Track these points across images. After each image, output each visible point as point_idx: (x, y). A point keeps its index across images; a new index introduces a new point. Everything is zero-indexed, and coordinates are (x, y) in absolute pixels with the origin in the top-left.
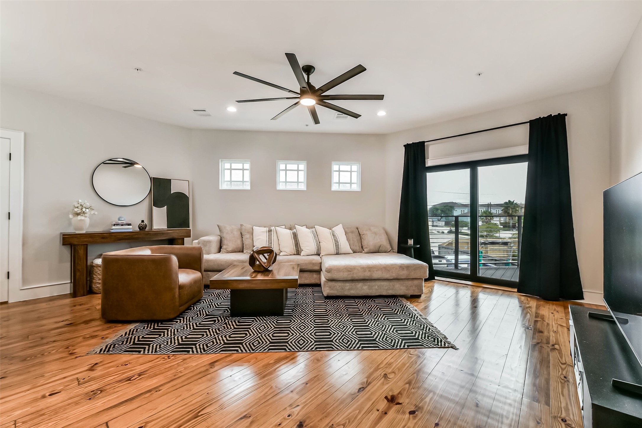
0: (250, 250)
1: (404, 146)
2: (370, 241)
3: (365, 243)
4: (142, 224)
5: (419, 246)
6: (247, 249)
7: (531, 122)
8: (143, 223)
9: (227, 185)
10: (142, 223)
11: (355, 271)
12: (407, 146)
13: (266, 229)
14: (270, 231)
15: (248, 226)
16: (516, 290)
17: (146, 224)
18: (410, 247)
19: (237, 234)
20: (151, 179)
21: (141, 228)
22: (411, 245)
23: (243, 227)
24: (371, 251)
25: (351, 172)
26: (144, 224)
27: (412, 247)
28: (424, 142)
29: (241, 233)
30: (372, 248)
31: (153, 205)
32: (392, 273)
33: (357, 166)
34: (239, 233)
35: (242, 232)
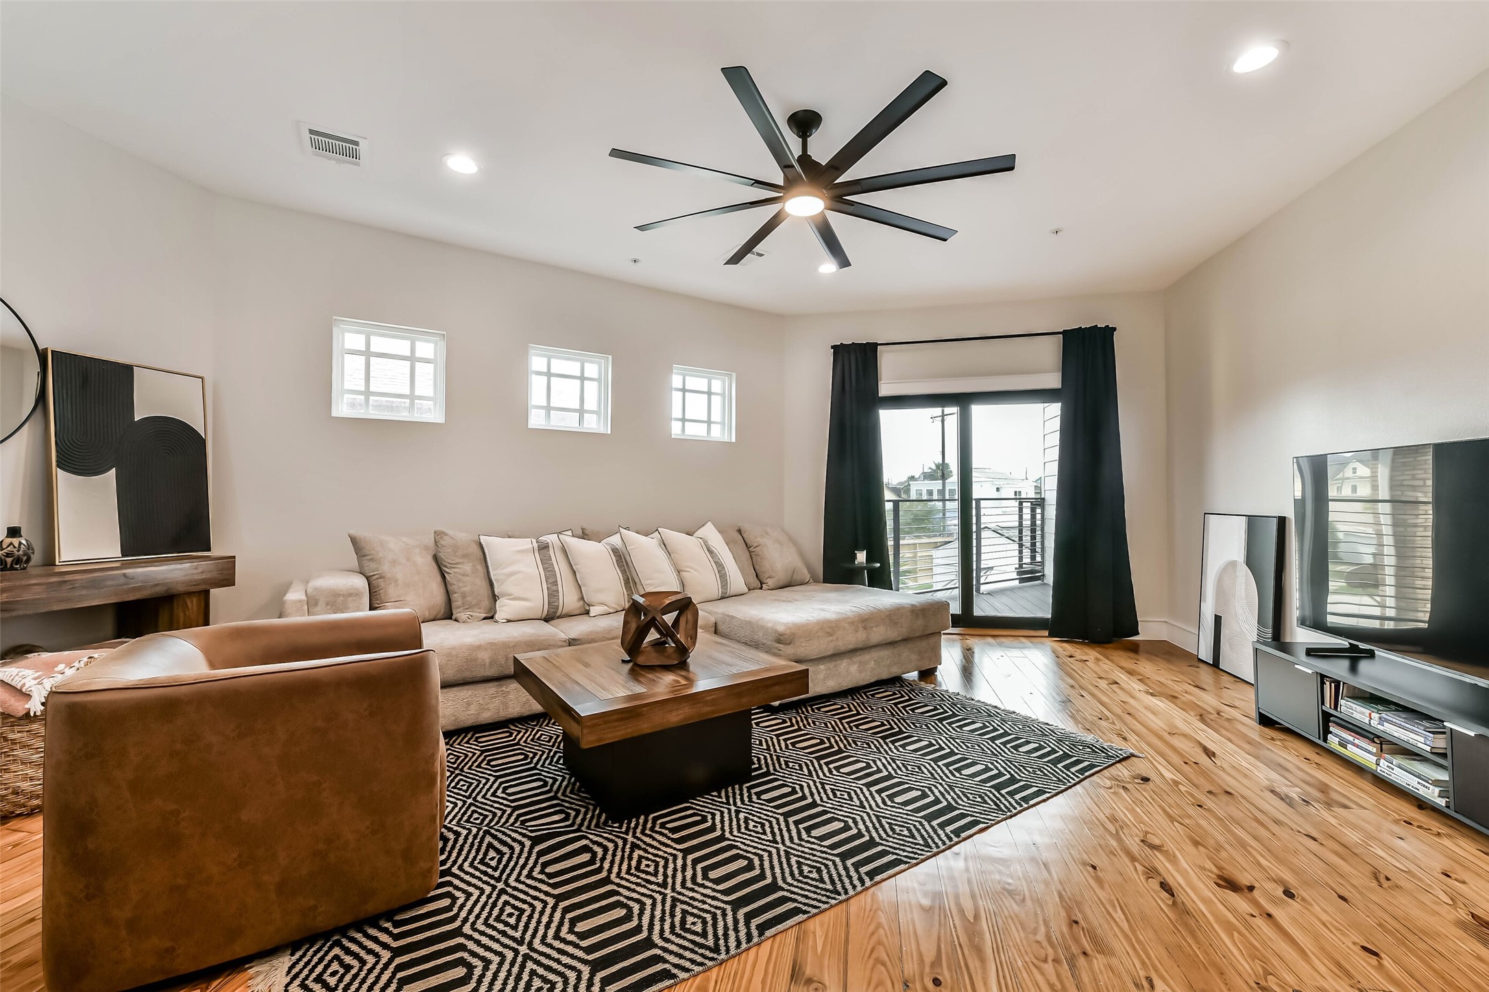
0: (479, 611)
1: (833, 347)
2: (779, 559)
3: (765, 566)
4: (11, 544)
5: (879, 565)
6: (470, 607)
7: (1065, 333)
8: (15, 541)
9: (353, 405)
10: (9, 540)
11: (840, 632)
12: (839, 350)
13: (527, 544)
14: (543, 548)
15: (461, 536)
16: (1046, 633)
17: (29, 546)
18: (861, 569)
19: (424, 562)
20: (42, 355)
21: (9, 560)
22: (863, 563)
23: (445, 541)
24: (781, 584)
25: (709, 393)
26: (20, 543)
27: (865, 568)
28: (875, 345)
29: (436, 559)
30: (781, 576)
31: (58, 466)
32: (901, 627)
33: (724, 382)
34: (430, 558)
35: (441, 555)
